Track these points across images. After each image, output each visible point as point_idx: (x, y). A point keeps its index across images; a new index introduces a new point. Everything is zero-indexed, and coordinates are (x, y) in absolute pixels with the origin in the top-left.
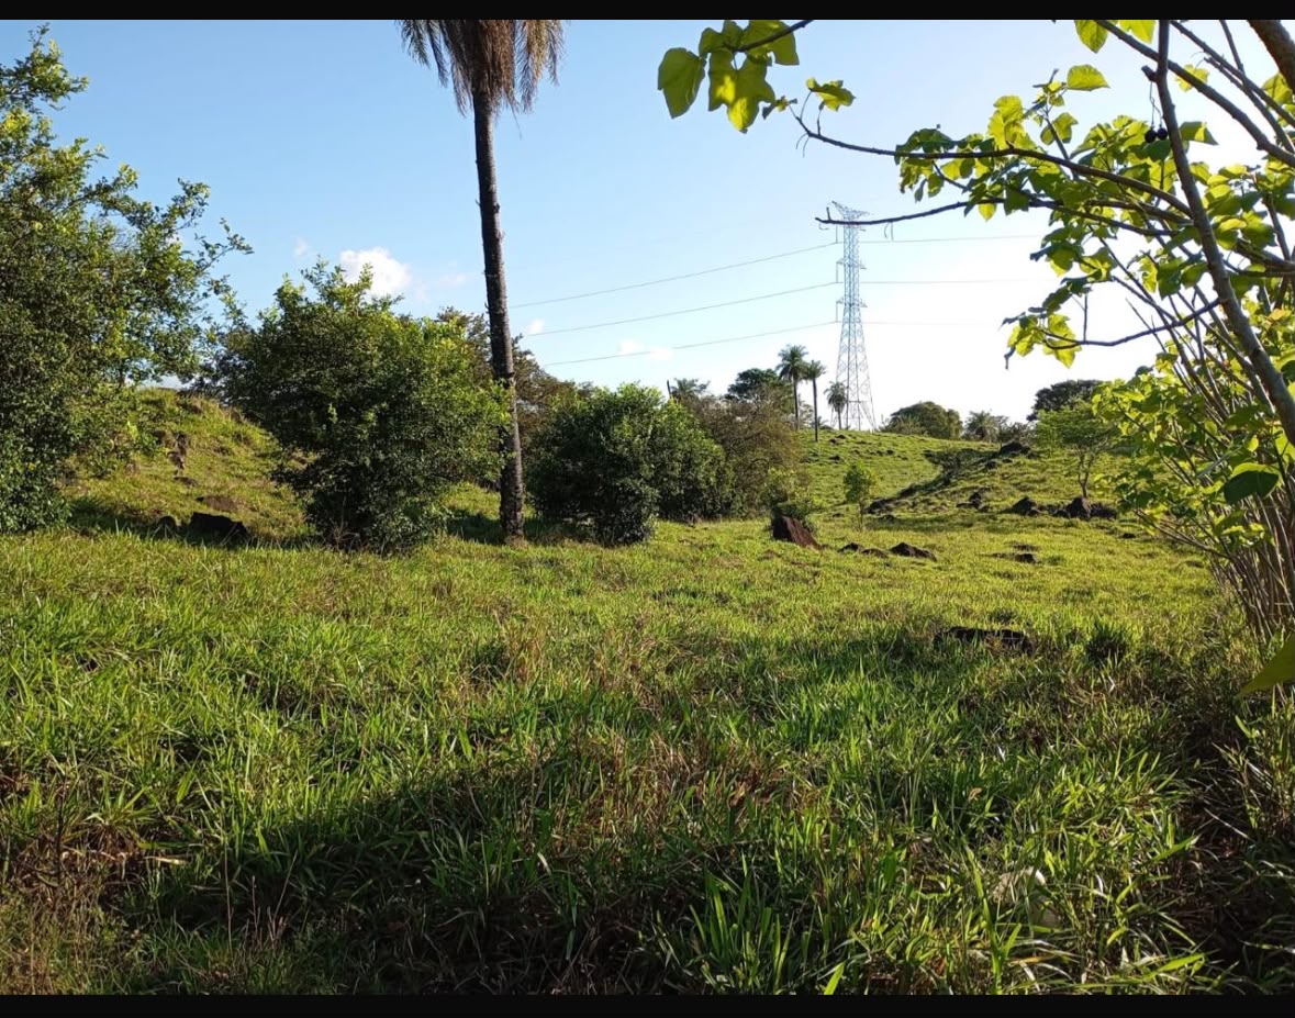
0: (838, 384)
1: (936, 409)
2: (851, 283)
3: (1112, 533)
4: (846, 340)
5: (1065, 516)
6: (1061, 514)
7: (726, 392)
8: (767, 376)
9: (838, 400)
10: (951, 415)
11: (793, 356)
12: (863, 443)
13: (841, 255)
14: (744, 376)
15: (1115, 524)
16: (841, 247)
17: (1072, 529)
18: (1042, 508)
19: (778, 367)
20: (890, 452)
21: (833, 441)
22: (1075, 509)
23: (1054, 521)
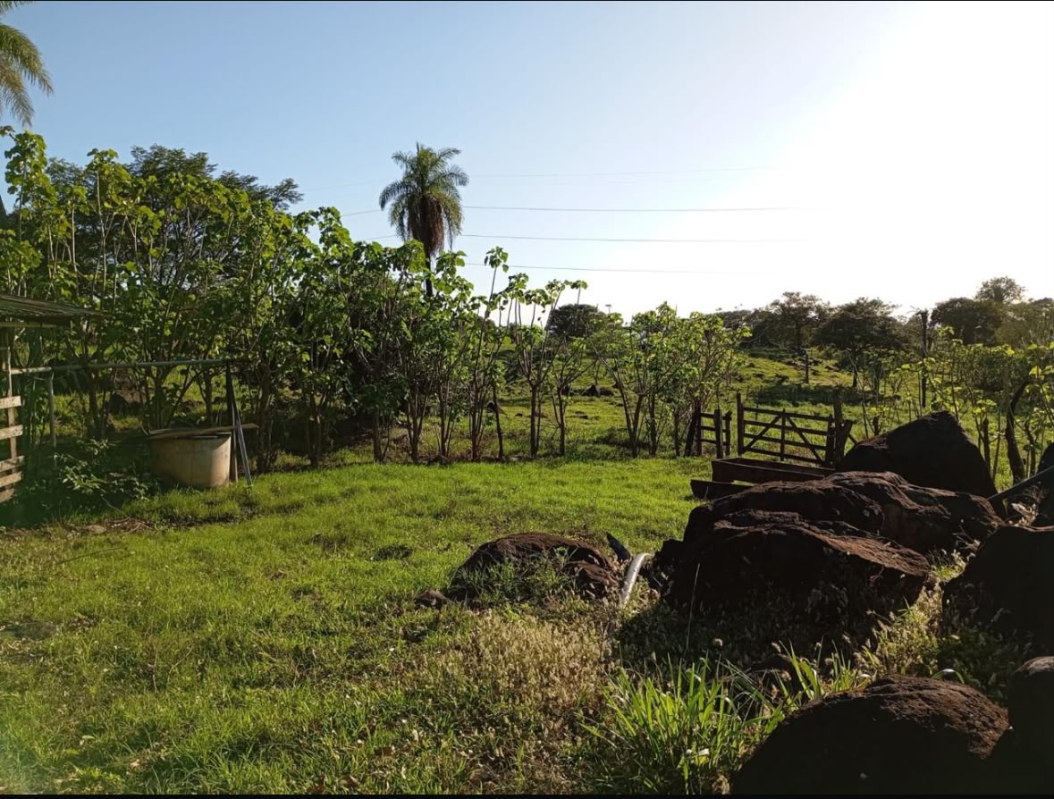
3: (612, 404)
5: (588, 395)
6: (585, 395)
15: (613, 399)
17: (593, 403)
18: (575, 391)
22: (592, 392)
23: (583, 398)
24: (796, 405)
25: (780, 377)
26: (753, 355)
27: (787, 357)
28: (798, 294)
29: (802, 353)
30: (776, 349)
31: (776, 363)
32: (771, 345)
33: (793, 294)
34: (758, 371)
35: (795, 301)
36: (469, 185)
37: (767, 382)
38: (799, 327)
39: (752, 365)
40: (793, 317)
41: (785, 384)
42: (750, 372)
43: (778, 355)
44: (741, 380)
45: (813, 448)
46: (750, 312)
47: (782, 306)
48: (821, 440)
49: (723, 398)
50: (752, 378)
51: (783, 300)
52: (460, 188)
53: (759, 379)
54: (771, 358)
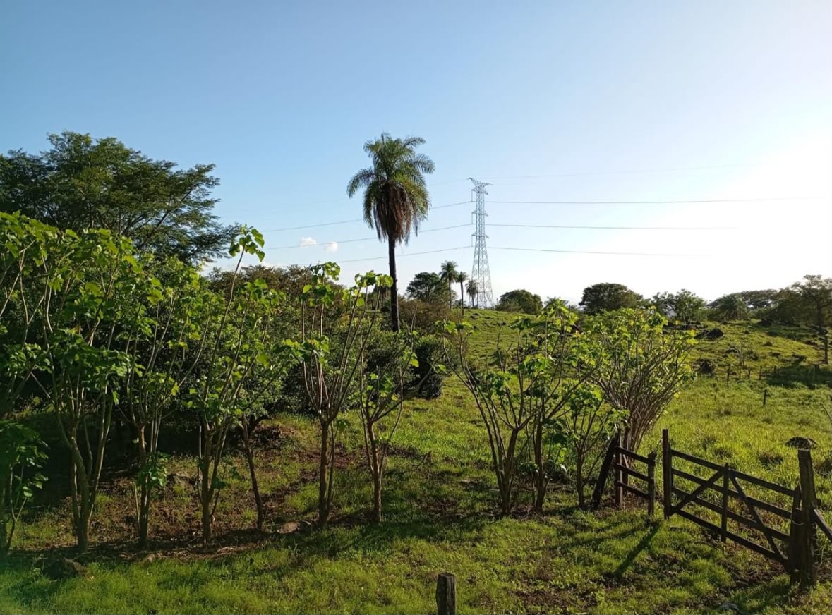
0: (472, 281)
1: (528, 294)
2: (480, 225)
4: (477, 257)
7: (409, 286)
8: (432, 276)
9: (472, 290)
10: (536, 298)
11: (449, 267)
12: (488, 318)
13: (474, 209)
14: (419, 276)
16: (474, 204)
19: (440, 273)
20: (504, 324)
21: (472, 317)
24: (812, 388)
25: (798, 356)
26: (770, 334)
27: (807, 336)
28: (819, 277)
29: (823, 333)
30: (797, 328)
31: (795, 342)
32: (791, 324)
33: (814, 277)
34: (775, 350)
35: (816, 283)
36: (435, 172)
37: (783, 361)
38: (819, 308)
39: (769, 344)
40: (815, 298)
41: (802, 363)
42: (766, 351)
43: (798, 334)
44: (756, 359)
45: (770, 534)
46: (776, 291)
47: (803, 287)
48: (785, 527)
49: (734, 376)
50: (769, 357)
51: (804, 282)
52: (426, 176)
53: (775, 358)
54: (790, 337)
